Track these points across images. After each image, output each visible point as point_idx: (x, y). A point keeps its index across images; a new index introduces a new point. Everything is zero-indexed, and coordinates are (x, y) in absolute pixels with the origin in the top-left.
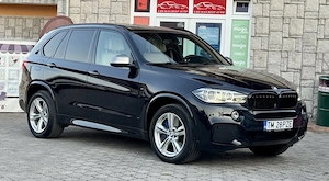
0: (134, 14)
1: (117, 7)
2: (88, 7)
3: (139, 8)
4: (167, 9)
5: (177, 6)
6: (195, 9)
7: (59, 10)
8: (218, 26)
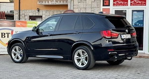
0: (102, 7)
1: (95, 4)
2: (82, 5)
3: (105, 4)
4: (118, 4)
5: (122, 3)
6: (131, 4)
7: (69, 7)
8: (143, 11)
